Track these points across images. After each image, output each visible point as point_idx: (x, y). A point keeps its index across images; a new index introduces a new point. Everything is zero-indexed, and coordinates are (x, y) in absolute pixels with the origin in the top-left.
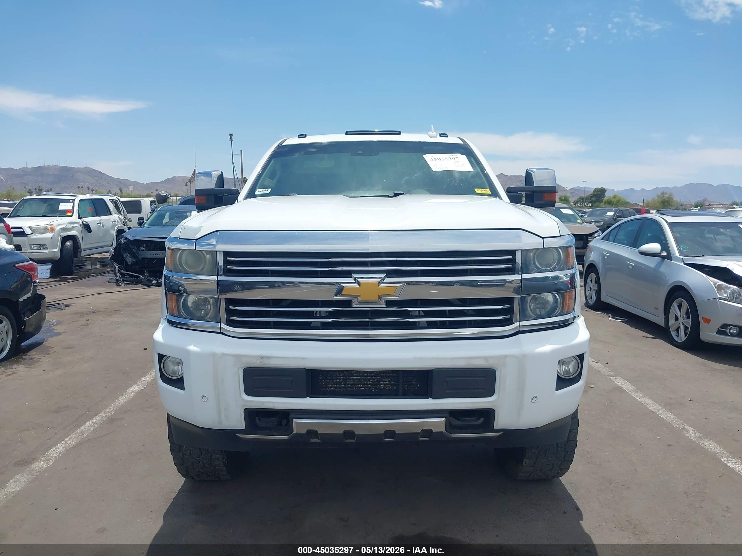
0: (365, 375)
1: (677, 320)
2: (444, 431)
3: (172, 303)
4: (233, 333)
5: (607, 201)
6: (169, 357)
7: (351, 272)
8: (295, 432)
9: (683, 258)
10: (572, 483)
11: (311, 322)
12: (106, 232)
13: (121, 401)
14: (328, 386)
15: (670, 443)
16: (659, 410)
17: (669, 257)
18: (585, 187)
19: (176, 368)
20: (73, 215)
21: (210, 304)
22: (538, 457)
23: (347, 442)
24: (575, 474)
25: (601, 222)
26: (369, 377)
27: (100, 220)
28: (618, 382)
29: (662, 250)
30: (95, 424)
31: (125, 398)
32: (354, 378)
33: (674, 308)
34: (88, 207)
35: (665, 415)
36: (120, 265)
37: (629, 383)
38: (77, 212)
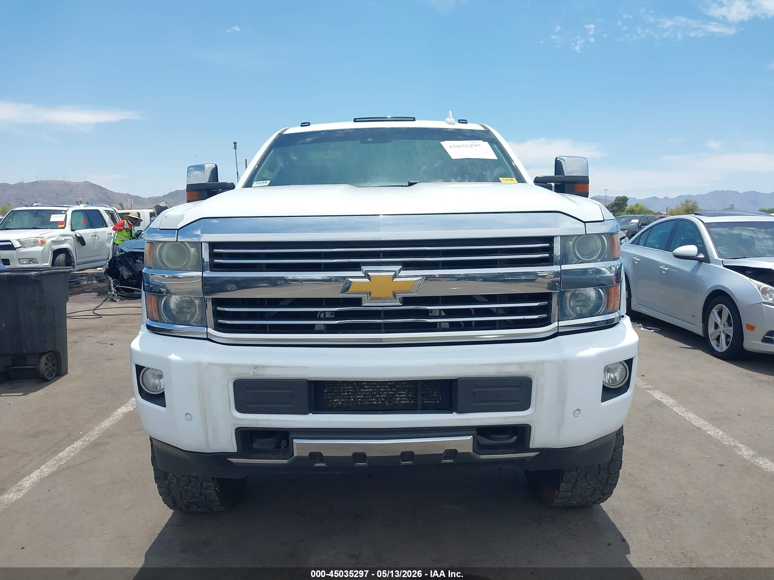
0: (378, 387)
1: (717, 328)
2: (470, 452)
3: (152, 305)
4: (222, 339)
5: (630, 210)
6: (149, 368)
7: (360, 265)
8: (295, 455)
9: (722, 261)
10: (615, 510)
11: (315, 325)
12: (102, 245)
13: (106, 424)
14: (335, 400)
15: (722, 463)
16: (705, 425)
17: (707, 260)
18: (606, 196)
19: (157, 381)
20: (65, 227)
21: (195, 306)
22: (578, 480)
23: (358, 465)
24: (617, 499)
25: (625, 230)
26: (382, 390)
27: (95, 232)
28: (657, 395)
29: (699, 253)
30: (75, 449)
31: (112, 421)
32: (365, 391)
33: (714, 315)
34: (81, 219)
35: (712, 431)
36: (115, 279)
37: (669, 397)
38: (70, 223)
